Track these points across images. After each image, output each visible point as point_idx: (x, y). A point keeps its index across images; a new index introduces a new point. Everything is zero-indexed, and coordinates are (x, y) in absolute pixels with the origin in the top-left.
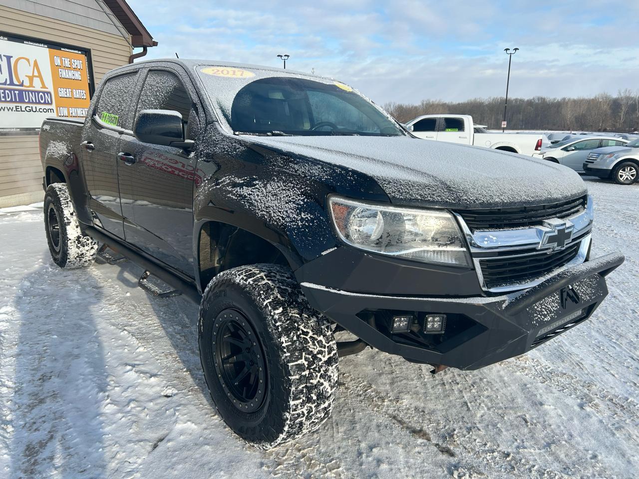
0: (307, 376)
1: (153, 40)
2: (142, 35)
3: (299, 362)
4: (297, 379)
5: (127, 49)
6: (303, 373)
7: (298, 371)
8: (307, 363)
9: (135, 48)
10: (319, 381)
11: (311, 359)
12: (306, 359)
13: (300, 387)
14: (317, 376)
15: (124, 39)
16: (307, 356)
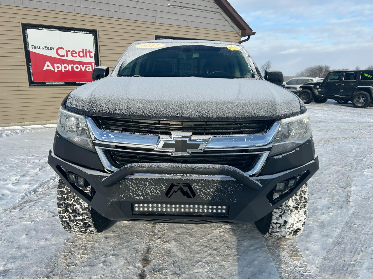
0: (65, 198)
1: (253, 31)
2: (246, 30)
3: (62, 189)
4: (60, 198)
5: (238, 38)
6: (64, 196)
7: (60, 194)
8: (66, 191)
9: (242, 38)
10: (73, 203)
11: (70, 190)
12: (66, 189)
13: (61, 202)
14: (71, 200)
15: (236, 33)
16: (68, 188)
